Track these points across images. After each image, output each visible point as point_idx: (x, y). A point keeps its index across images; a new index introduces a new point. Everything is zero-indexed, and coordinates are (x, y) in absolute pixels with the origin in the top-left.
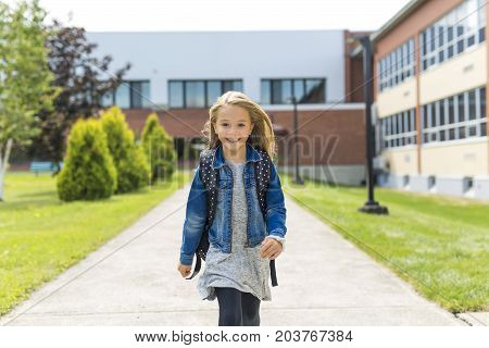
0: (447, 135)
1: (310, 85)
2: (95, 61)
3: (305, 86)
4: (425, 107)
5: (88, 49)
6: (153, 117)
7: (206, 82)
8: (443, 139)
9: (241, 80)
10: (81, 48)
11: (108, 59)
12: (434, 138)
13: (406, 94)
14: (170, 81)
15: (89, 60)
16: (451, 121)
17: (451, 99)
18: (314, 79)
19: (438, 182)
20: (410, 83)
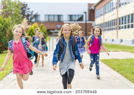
0: (109, 29)
1: (80, 17)
2: (29, 12)
3: (78, 17)
4: (105, 23)
5: (28, 9)
6: (42, 24)
7: (54, 15)
8: (108, 30)
9: (62, 15)
10: (26, 9)
11: (33, 11)
12: (107, 30)
13: (102, 20)
14: (45, 15)
15: (28, 11)
16: (110, 26)
17: (110, 21)
18: (80, 15)
19: (107, 40)
20: (102, 17)
